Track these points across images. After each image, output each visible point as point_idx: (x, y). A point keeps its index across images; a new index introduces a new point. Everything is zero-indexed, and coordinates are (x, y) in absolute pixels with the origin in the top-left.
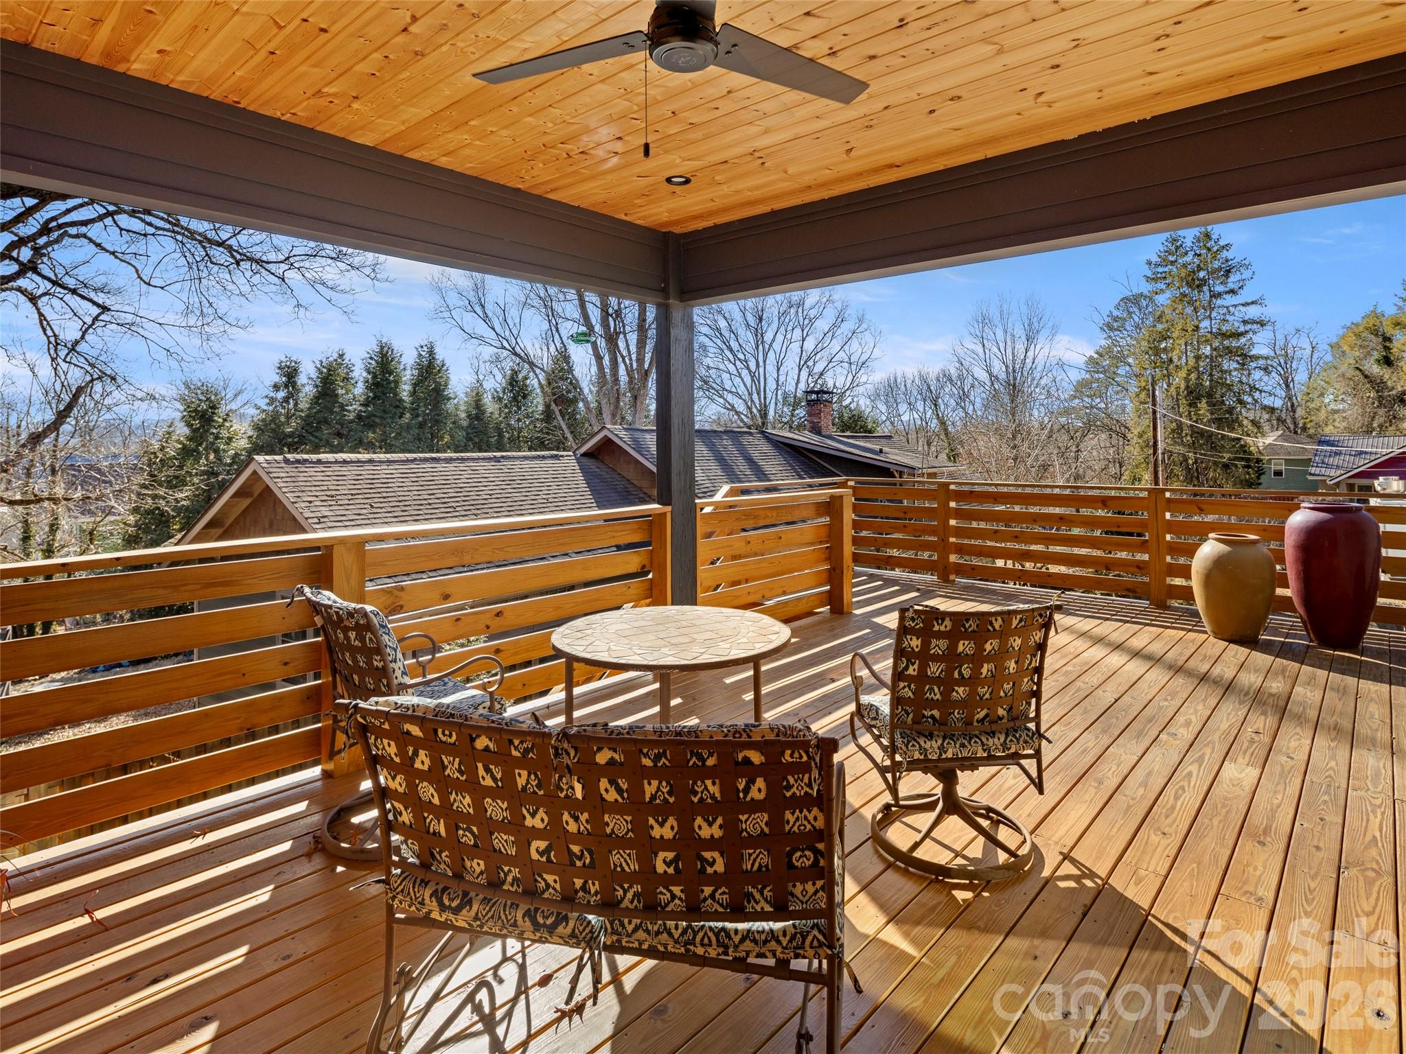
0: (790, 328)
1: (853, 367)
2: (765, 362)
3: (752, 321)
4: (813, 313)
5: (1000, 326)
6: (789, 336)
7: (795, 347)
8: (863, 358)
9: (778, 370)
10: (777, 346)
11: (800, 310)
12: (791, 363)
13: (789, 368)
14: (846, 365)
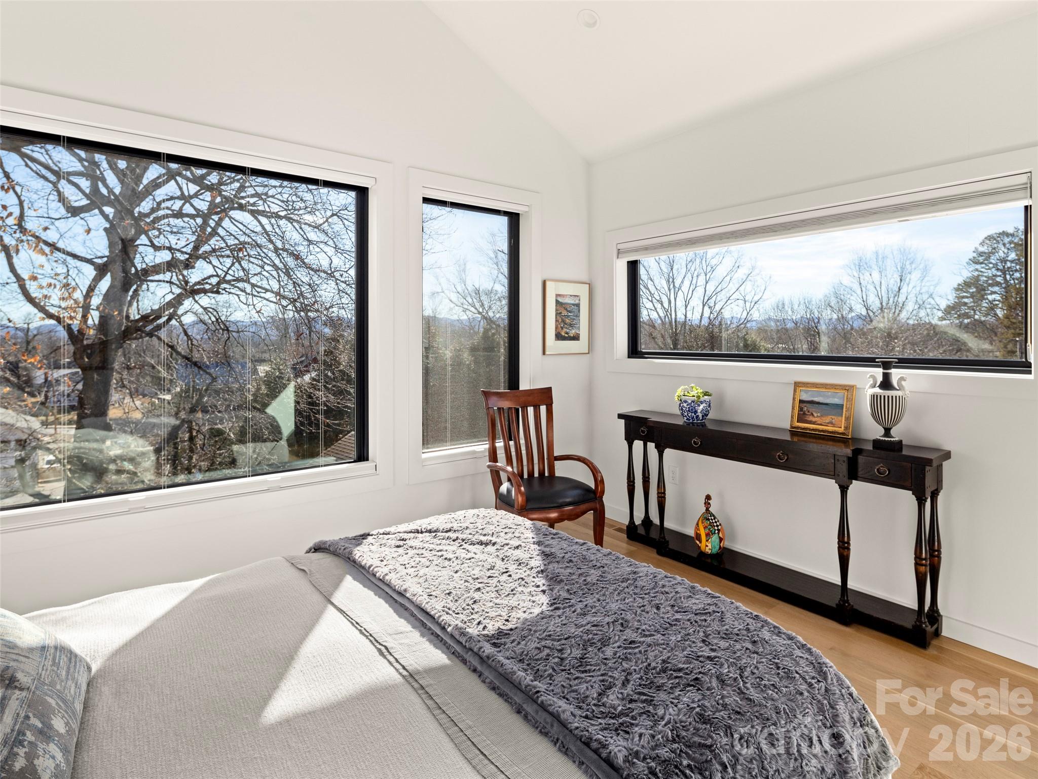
0: (695, 275)
1: (748, 304)
2: (675, 299)
3: (665, 269)
4: (714, 262)
5: (876, 267)
6: (694, 282)
7: (700, 290)
8: (756, 299)
9: (686, 307)
10: (685, 288)
11: (704, 262)
12: (696, 302)
13: (695, 305)
14: (741, 303)
